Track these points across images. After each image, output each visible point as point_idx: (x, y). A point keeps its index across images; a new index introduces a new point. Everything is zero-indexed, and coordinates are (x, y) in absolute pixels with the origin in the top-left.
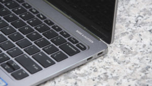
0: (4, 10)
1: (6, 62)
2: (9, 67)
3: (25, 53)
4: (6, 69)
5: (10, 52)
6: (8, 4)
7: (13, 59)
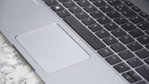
0: (121, 19)
1: (127, 72)
2: (130, 78)
3: (145, 64)
4: (127, 79)
5: (130, 62)
6: (125, 13)
7: (133, 69)
